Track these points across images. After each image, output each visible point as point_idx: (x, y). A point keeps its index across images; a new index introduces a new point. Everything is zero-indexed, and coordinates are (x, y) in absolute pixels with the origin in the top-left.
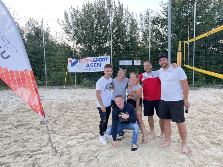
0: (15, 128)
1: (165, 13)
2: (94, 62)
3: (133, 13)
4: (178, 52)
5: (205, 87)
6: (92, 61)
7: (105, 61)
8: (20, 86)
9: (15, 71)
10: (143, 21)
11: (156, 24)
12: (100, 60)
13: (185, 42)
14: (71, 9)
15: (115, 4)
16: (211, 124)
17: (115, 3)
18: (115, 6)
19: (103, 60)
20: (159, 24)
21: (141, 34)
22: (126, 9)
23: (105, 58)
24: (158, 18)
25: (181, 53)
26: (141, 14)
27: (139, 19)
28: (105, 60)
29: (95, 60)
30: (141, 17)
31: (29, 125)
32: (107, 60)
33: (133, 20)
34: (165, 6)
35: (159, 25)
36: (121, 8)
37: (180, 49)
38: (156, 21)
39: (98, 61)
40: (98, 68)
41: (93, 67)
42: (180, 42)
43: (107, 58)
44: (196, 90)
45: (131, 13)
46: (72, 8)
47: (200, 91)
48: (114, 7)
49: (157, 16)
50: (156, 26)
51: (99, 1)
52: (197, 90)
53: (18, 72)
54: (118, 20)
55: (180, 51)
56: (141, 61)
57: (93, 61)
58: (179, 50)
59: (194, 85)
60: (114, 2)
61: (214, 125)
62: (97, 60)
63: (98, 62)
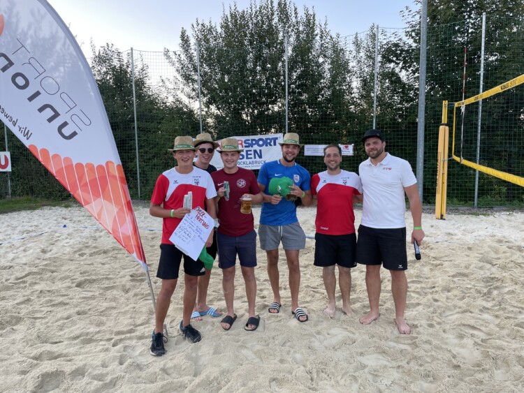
0: (77, 286)
1: (413, 34)
2: (246, 147)
3: (338, 36)
4: (441, 127)
5: (504, 209)
6: (241, 144)
7: (271, 145)
8: (97, 195)
9: (87, 165)
10: (362, 54)
11: (391, 61)
12: (261, 143)
13: (456, 105)
14: (195, 26)
15: (296, 13)
16: (506, 290)
17: (298, 11)
18: (296, 17)
19: (266, 143)
20: (400, 60)
21: (356, 83)
22: (323, 26)
23: (273, 139)
24: (396, 45)
25: (447, 128)
26: (356, 38)
27: (351, 47)
28: (272, 143)
29: (250, 142)
30: (357, 44)
31: (107, 282)
32: (275, 144)
33: (338, 52)
34: (413, 19)
35: (398, 64)
36: (310, 24)
37: (444, 119)
38: (392, 52)
39: (255, 144)
40: (256, 162)
41: (243, 158)
42: (445, 103)
43: (277, 138)
44: (481, 216)
45: (334, 36)
46: (198, 25)
47: (491, 218)
48: (294, 20)
49: (395, 41)
50: (392, 65)
51: (260, 8)
52: (484, 215)
53: (93, 166)
54: (303, 50)
55: (446, 125)
56: (354, 146)
57: (244, 145)
58: (443, 122)
59: (478, 204)
60: (296, 9)
61: (513, 292)
62: (254, 142)
63: (256, 147)
